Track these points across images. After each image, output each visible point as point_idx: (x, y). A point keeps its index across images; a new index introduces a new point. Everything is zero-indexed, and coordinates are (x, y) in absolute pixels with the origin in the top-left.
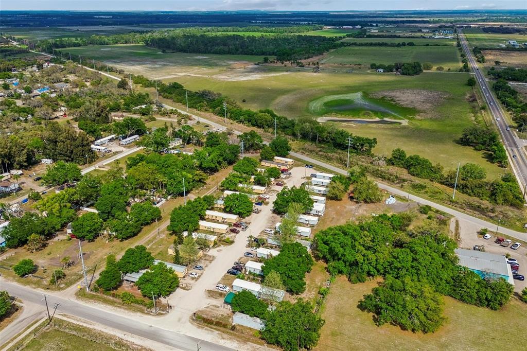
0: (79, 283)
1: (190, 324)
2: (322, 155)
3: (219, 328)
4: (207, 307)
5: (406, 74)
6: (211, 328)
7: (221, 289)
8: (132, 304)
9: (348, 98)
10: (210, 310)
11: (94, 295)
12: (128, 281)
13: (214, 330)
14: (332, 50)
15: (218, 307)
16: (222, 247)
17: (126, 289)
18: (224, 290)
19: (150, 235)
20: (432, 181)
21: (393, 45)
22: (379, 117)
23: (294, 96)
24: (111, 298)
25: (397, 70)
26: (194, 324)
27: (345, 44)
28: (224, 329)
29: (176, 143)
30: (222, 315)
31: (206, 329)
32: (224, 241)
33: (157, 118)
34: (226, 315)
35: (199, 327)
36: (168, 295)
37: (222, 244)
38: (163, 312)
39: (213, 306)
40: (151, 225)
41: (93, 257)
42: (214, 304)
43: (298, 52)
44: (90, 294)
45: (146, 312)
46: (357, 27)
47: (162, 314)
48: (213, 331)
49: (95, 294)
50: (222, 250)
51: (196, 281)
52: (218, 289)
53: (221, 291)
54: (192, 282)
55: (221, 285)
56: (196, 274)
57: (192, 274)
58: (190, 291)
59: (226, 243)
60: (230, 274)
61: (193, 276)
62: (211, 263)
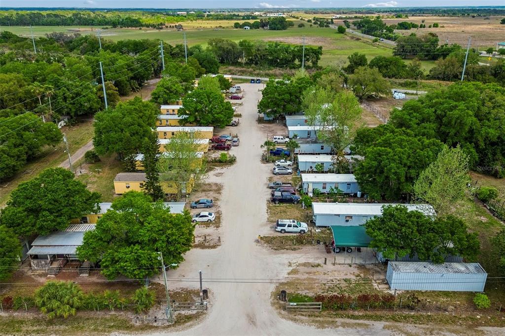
1: (290, 322)
2: (258, 74)
3: (370, 311)
4: (294, 272)
5: (275, 29)
6: (354, 317)
7: (290, 229)
8: (80, 314)
10: (306, 276)
12: (44, 257)
15: (319, 265)
17: (43, 280)
18: (299, 229)
20: (416, 79)
21: (238, 19)
25: (263, 27)
26: (302, 322)
28: (386, 313)
30: (345, 280)
31: (344, 325)
32: (215, 161)
34: (353, 278)
35: (322, 325)
37: (216, 166)
38: (190, 312)
39: (304, 265)
42: (304, 261)
45: (138, 324)
46: (191, 13)
47: (189, 318)
48: (366, 325)
50: (222, 174)
51: (218, 227)
52: (282, 230)
53: (291, 234)
54: (211, 230)
55: (287, 222)
56: (210, 214)
57: (201, 215)
58: (219, 248)
59: (222, 164)
60: (277, 202)
61: (205, 219)
62: (220, 193)
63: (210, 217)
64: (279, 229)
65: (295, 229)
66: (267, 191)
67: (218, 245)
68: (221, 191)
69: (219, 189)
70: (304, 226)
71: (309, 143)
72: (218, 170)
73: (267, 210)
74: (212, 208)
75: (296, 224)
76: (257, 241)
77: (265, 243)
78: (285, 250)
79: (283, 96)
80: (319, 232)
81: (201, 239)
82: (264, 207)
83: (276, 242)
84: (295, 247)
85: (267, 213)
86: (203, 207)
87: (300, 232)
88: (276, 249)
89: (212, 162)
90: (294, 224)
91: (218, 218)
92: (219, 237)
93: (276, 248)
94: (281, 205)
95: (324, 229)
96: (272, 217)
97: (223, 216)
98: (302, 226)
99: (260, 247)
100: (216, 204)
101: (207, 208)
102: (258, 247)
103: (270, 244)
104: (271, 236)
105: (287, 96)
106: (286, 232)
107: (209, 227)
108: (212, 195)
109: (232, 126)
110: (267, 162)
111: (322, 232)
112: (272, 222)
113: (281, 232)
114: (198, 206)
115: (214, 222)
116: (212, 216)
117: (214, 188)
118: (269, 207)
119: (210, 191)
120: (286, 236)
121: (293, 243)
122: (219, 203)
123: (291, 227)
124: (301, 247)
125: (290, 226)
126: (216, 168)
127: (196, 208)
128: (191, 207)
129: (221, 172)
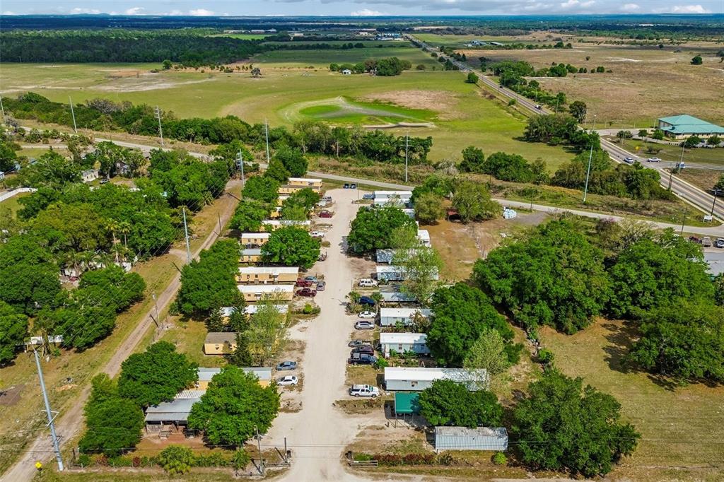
0: (28, 456)
1: (353, 476)
2: (355, 171)
3: (415, 468)
4: (362, 434)
5: (384, 75)
6: (402, 472)
7: (364, 393)
8: (193, 470)
9: (328, 104)
10: (371, 438)
11: (81, 474)
12: (157, 423)
13: (411, 475)
14: (258, 55)
15: (383, 428)
16: (302, 323)
17: (158, 442)
18: (371, 393)
19: (138, 328)
20: (538, 184)
21: (336, 48)
22: (391, 122)
23: (247, 105)
24: (132, 470)
25: (369, 71)
26: (362, 475)
27: (272, 47)
28: (427, 468)
29: (89, 176)
30: (402, 441)
31: (393, 478)
32: (299, 312)
33: (23, 147)
34: (409, 439)
35: (376, 478)
36: (263, 432)
37: (300, 318)
38: (277, 469)
39: (371, 428)
40: (129, 310)
41: (29, 396)
42: (371, 424)
43: (211, 56)
44: (72, 475)
46: (271, 30)
47: (276, 473)
48: (410, 478)
49: (83, 471)
50: (306, 328)
51: (300, 391)
52: (356, 394)
53: (364, 398)
54: (294, 394)
55: (360, 387)
56: (294, 378)
57: (286, 379)
58: (301, 411)
59: (306, 315)
60: (355, 364)
61: (289, 383)
62: (302, 353)
63: (293, 381)
64: (354, 393)
65: (367, 394)
66: (348, 350)
67: (300, 409)
68: (304, 350)
69: (302, 347)
70: (376, 390)
73: (346, 372)
74: (295, 371)
76: (334, 405)
77: (340, 407)
78: (357, 414)
81: (286, 404)
82: (344, 367)
83: (350, 406)
84: (366, 410)
85: (346, 375)
86: (288, 369)
87: (372, 396)
88: (349, 413)
89: (296, 313)
90: (367, 388)
91: (301, 381)
92: (301, 401)
94: (359, 366)
95: (393, 392)
96: (348, 380)
97: (305, 379)
98: (374, 390)
99: (336, 411)
100: (299, 366)
101: (291, 370)
102: (333, 410)
103: (345, 407)
104: (346, 400)
106: (359, 396)
107: (292, 391)
108: (296, 355)
109: (319, 261)
110: (351, 312)
111: (390, 396)
112: (348, 385)
113: (355, 396)
114: (283, 368)
115: (297, 385)
116: (296, 379)
117: (298, 346)
118: (348, 369)
119: (294, 350)
121: (364, 407)
122: (302, 364)
124: (371, 411)
125: (363, 390)
126: (300, 320)
127: (281, 371)
128: (276, 369)
129: (304, 326)
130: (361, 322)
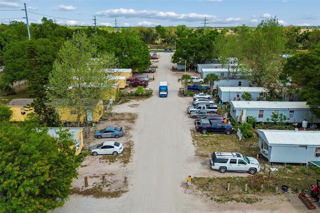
7: (234, 167)
18: (248, 166)
32: (131, 95)
50: (138, 105)
51: (126, 162)
52: (221, 168)
53: (236, 175)
54: (115, 166)
55: (229, 156)
56: (117, 144)
57: (104, 145)
58: (124, 196)
59: (138, 97)
60: (204, 132)
61: (110, 151)
62: (133, 122)
63: (116, 149)
64: (217, 166)
65: (242, 167)
66: (190, 121)
67: (122, 192)
68: (135, 120)
69: (132, 118)
70: (254, 163)
71: (227, 79)
72: (134, 102)
73: (193, 141)
74: (122, 138)
75: (242, 158)
76: (186, 185)
77: (198, 189)
78: (234, 201)
79: (195, 45)
80: (275, 171)
81: (99, 181)
82: (188, 137)
83: (216, 188)
84: (249, 196)
85: (193, 144)
86: (110, 136)
87: (248, 172)
88: (218, 201)
89: (128, 95)
90: (239, 158)
91: (128, 150)
92: (126, 178)
93: (218, 198)
94: (210, 135)
95: (280, 167)
96: (201, 150)
97: (135, 148)
98: (250, 162)
99: (192, 196)
100: (127, 134)
101: (115, 137)
102: (187, 195)
103: (206, 190)
104: (206, 177)
105: (199, 45)
106: (226, 171)
107: (113, 162)
108: (123, 124)
109: (149, 73)
110: (185, 96)
111: (280, 172)
112: (202, 156)
113: (219, 171)
114: (104, 135)
115: (121, 155)
116: (119, 147)
117: (127, 117)
118: (195, 138)
119: (122, 120)
120: (230, 178)
121: (244, 190)
122: (131, 132)
123: (235, 163)
124: (258, 197)
125: (233, 162)
126: (132, 100)
127: (102, 138)
128: (95, 137)
129: (136, 103)
130: (199, 98)
